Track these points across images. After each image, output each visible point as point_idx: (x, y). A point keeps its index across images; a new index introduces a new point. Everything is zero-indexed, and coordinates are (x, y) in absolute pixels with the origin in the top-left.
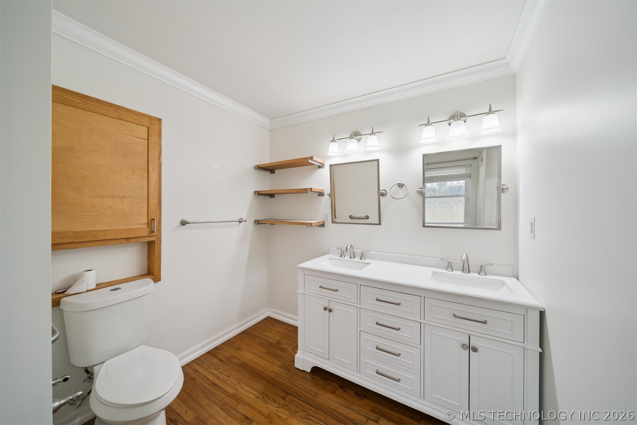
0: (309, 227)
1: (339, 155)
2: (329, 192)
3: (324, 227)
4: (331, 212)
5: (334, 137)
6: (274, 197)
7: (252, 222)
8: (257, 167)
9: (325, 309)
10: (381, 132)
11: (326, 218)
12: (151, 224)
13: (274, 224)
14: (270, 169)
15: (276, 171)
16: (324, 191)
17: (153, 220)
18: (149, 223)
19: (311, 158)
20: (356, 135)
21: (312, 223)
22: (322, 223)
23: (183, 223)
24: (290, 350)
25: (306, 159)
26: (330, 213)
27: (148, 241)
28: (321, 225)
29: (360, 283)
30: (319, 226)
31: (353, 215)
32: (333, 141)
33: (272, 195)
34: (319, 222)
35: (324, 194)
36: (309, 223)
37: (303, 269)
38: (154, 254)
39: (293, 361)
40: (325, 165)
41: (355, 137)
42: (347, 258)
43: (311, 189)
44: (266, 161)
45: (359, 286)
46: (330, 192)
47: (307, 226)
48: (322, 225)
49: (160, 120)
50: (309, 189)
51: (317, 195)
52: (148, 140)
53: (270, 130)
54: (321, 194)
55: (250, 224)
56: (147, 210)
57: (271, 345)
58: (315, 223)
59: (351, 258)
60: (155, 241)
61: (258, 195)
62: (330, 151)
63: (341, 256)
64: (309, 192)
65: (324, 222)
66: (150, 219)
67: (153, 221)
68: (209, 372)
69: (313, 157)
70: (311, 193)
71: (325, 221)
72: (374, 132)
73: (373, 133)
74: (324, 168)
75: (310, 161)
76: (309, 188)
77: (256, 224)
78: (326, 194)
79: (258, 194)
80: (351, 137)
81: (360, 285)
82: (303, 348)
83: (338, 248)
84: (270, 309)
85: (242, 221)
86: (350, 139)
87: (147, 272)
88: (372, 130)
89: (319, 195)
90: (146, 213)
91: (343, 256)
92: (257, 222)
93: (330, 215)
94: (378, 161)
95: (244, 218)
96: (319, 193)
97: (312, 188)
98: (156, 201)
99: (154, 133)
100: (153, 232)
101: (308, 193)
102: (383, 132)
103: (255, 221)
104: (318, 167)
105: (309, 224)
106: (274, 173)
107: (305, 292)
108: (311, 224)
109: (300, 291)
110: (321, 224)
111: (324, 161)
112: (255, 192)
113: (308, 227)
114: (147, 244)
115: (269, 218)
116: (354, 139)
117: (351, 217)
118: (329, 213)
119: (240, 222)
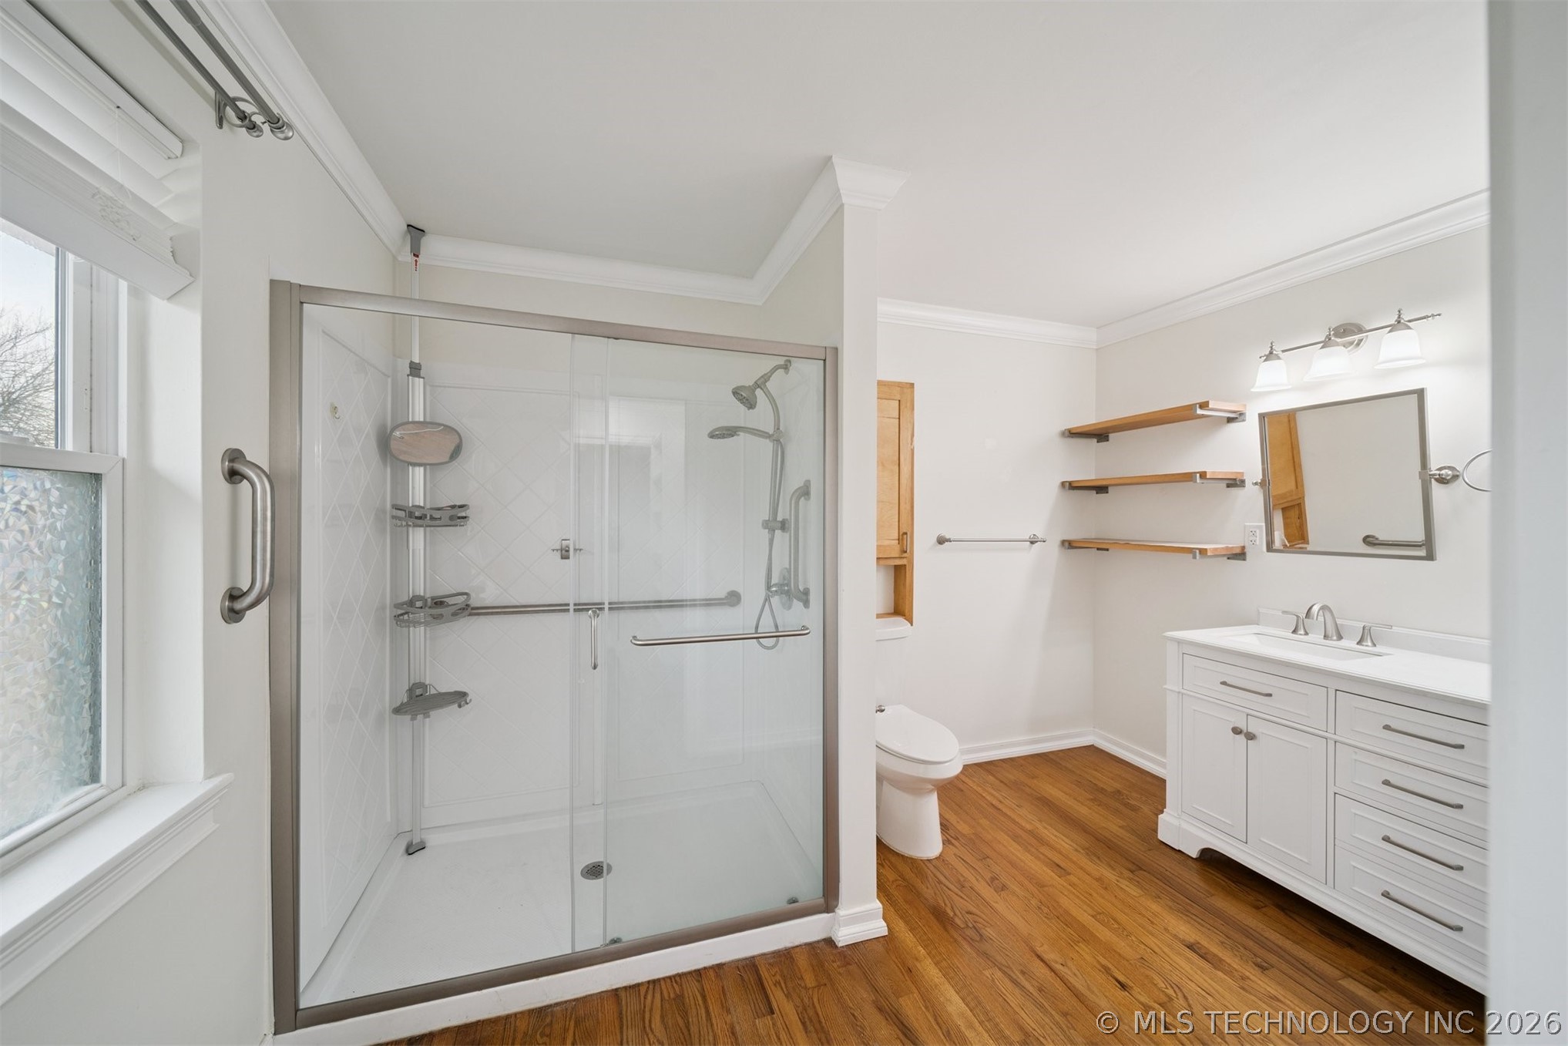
0: (1198, 558)
1: (1290, 387)
2: (1259, 478)
3: (1244, 560)
4: (1264, 524)
5: (1271, 347)
6: (1107, 492)
7: (1058, 543)
8: (1067, 433)
9: (1237, 731)
10: (1433, 316)
11: (1251, 538)
12: (903, 539)
13: (1107, 550)
14: (1100, 434)
15: (1111, 436)
16: (1243, 476)
17: (906, 534)
18: (901, 537)
19: (1204, 405)
20: (1346, 332)
21: (1206, 550)
22: (1238, 551)
23: (941, 541)
24: (1145, 809)
25: (1191, 408)
26: (1262, 526)
27: (895, 566)
28: (1236, 554)
29: (1334, 684)
30: (1228, 558)
31: (1377, 536)
32: (1270, 356)
33: (1101, 489)
34: (1227, 548)
35: (1243, 482)
36: (1197, 549)
37: (1179, 642)
38: (904, 585)
39: (1156, 831)
40: (1247, 414)
41: (1339, 340)
42: (1316, 637)
43: (1203, 475)
44: (1089, 419)
45: (1332, 693)
46: (1261, 477)
47: (1191, 555)
48: (1240, 555)
49: (912, 385)
50: (1198, 475)
51: (1225, 485)
52: (899, 418)
53: (1097, 349)
54: (1235, 483)
55: (1053, 548)
56: (897, 520)
57: (1102, 791)
58: (1216, 549)
59: (1326, 637)
60: (905, 565)
61: (1069, 489)
62: (1257, 384)
63: (1294, 632)
64: (1198, 481)
65: (1243, 548)
66: (901, 534)
67: (905, 536)
68: (984, 789)
69: (1208, 402)
70: (1205, 481)
71: (1247, 545)
72: (1406, 317)
73: (1399, 324)
74: (1244, 420)
75: (1199, 412)
76: (1198, 473)
77: (1065, 548)
78: (1248, 483)
79: (1071, 486)
80: (1326, 343)
81: (1337, 690)
82: (1180, 806)
83: (1284, 612)
84: (1096, 730)
85: (1037, 542)
86: (1322, 348)
87: (893, 611)
88: (1399, 317)
89: (1228, 486)
90: (897, 523)
91: (1302, 632)
92: (1067, 544)
93: (1261, 531)
94: (1420, 394)
95: (1040, 536)
96: (1230, 482)
97: (1205, 472)
98: (908, 507)
99: (906, 407)
100: (906, 552)
101: (1196, 482)
102: (1439, 315)
103: (1063, 542)
104: (1226, 420)
105: (1197, 551)
106: (1108, 440)
107: (1182, 691)
108: (1203, 552)
109: (1172, 685)
110: (1234, 552)
111: (1245, 405)
112: (1063, 484)
113: (1195, 557)
114: (893, 569)
115: (1093, 537)
116: (1337, 344)
117: (1369, 540)
118: (1260, 527)
119: (1032, 543)
